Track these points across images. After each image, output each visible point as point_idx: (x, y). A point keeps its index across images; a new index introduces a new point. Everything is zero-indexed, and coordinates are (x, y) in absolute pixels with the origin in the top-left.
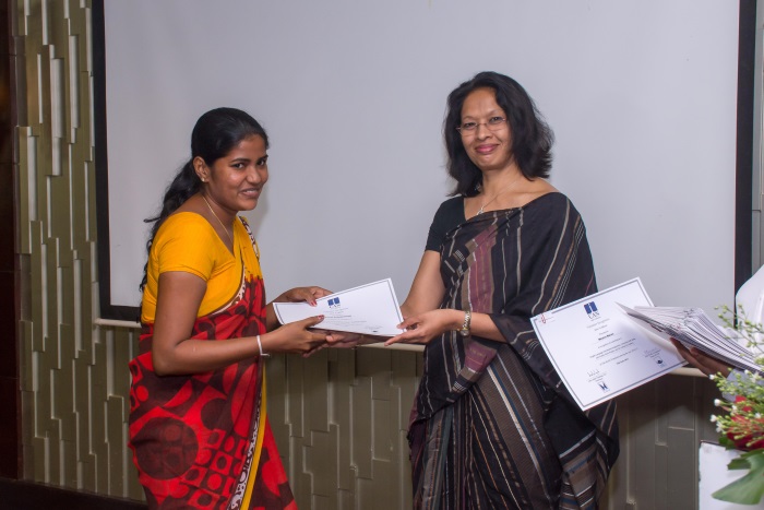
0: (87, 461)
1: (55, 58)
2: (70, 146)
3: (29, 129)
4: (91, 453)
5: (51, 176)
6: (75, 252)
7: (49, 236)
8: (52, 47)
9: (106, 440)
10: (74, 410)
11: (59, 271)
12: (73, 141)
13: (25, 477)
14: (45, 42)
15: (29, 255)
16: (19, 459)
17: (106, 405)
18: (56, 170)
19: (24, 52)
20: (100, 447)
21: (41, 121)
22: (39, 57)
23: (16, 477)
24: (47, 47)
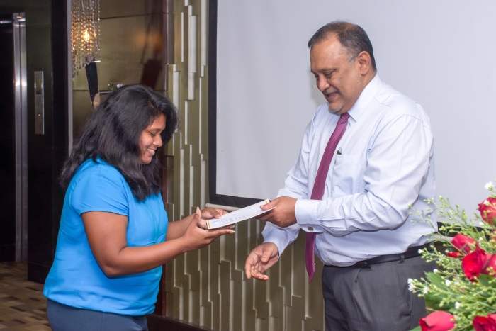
0: (207, 306)
1: (193, 14)
2: (200, 79)
3: (174, 67)
4: (209, 300)
5: (188, 101)
6: (202, 156)
7: (186, 143)
8: (190, 8)
9: (219, 292)
10: (199, 269)
11: (192, 169)
12: (202, 75)
13: (167, 315)
14: (186, 3)
15: (173, 157)
16: (163, 302)
17: (219, 267)
18: (191, 96)
19: (173, 11)
20: (215, 297)
21: (182, 61)
22: (182, 14)
23: (161, 314)
24: (187, 7)
